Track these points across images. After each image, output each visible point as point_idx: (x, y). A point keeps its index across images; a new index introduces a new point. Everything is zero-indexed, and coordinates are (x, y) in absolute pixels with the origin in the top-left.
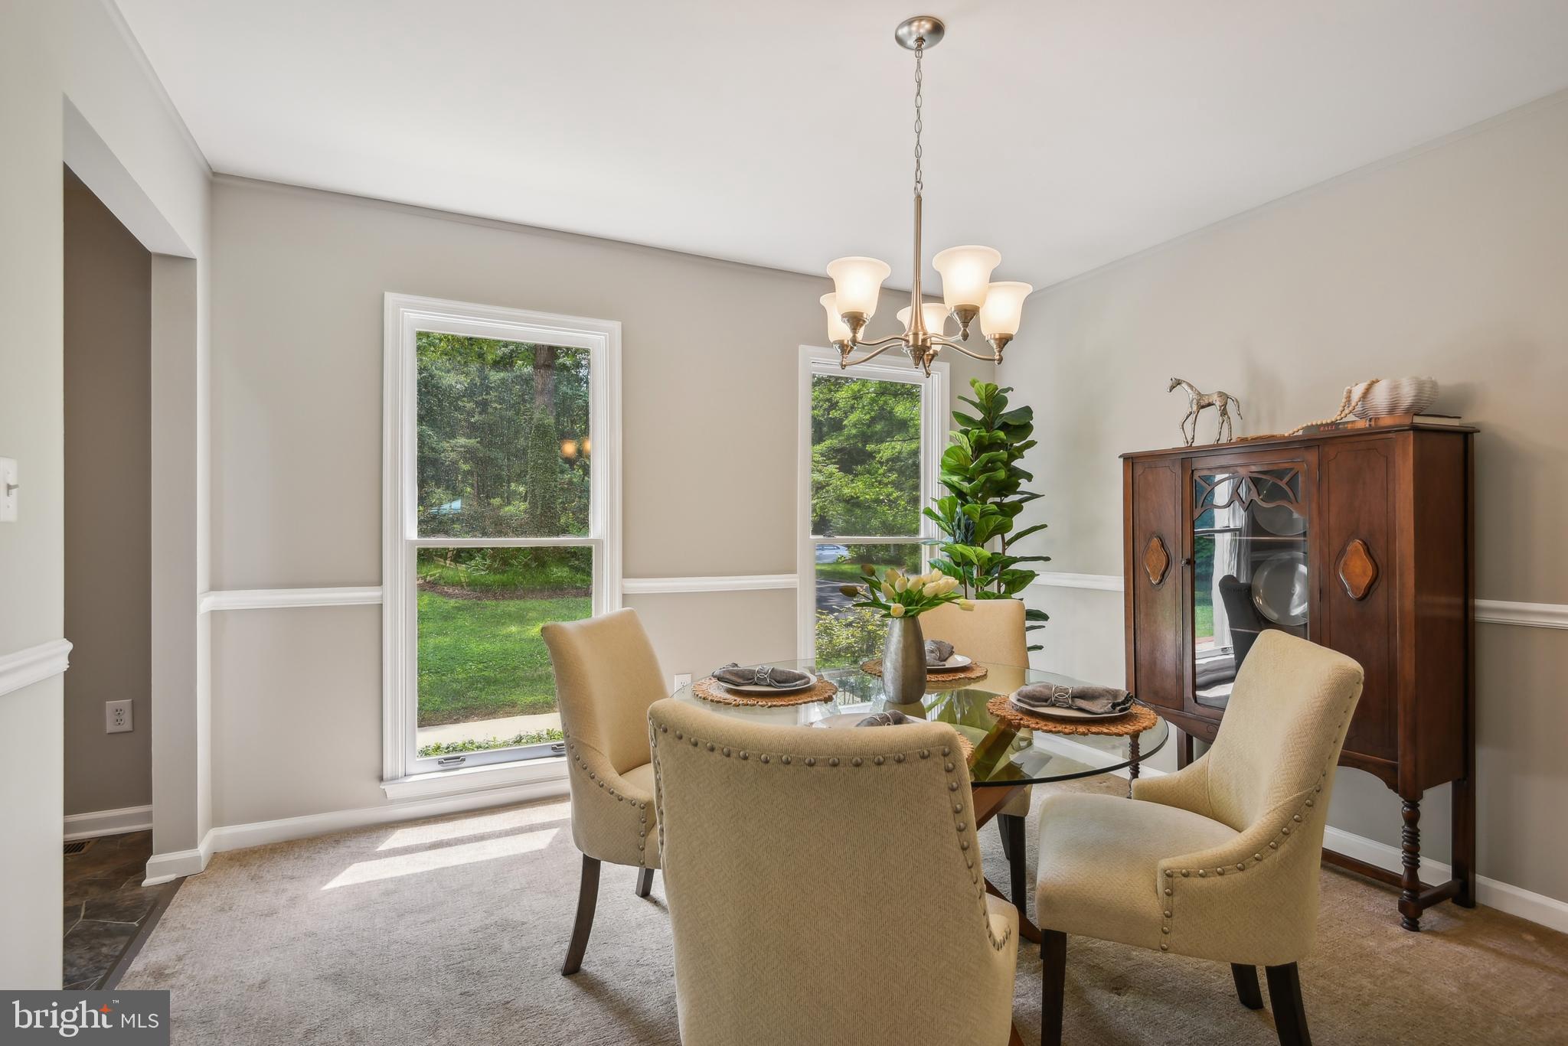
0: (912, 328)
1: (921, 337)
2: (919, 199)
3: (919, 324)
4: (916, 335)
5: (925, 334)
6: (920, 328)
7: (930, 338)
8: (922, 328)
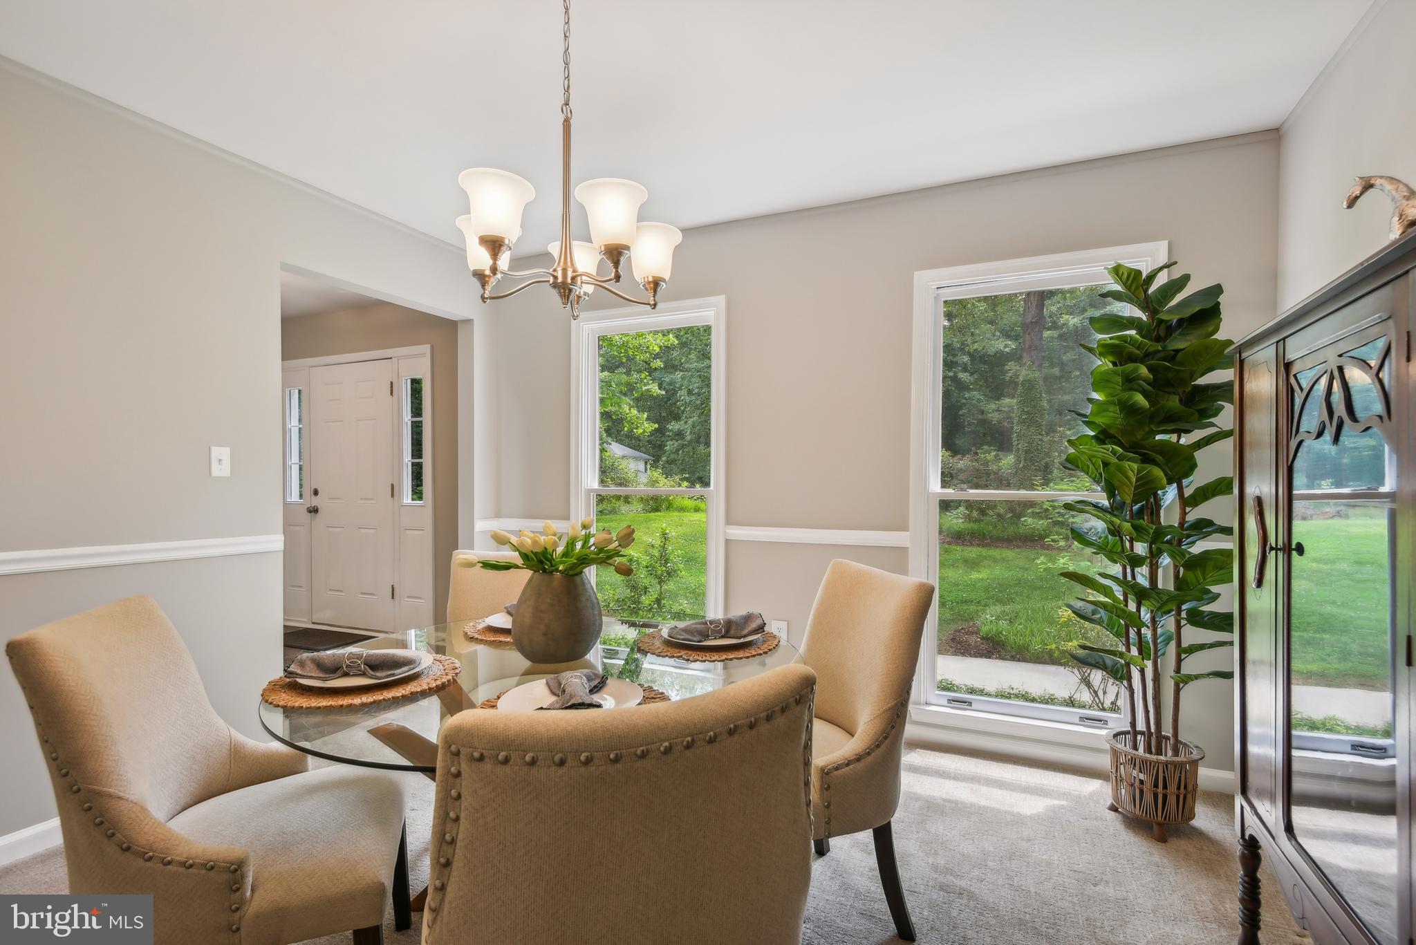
0: (562, 263)
1: (570, 274)
2: (567, 124)
3: (569, 260)
4: (565, 271)
5: (574, 271)
6: (569, 264)
7: (581, 275)
8: (572, 264)
